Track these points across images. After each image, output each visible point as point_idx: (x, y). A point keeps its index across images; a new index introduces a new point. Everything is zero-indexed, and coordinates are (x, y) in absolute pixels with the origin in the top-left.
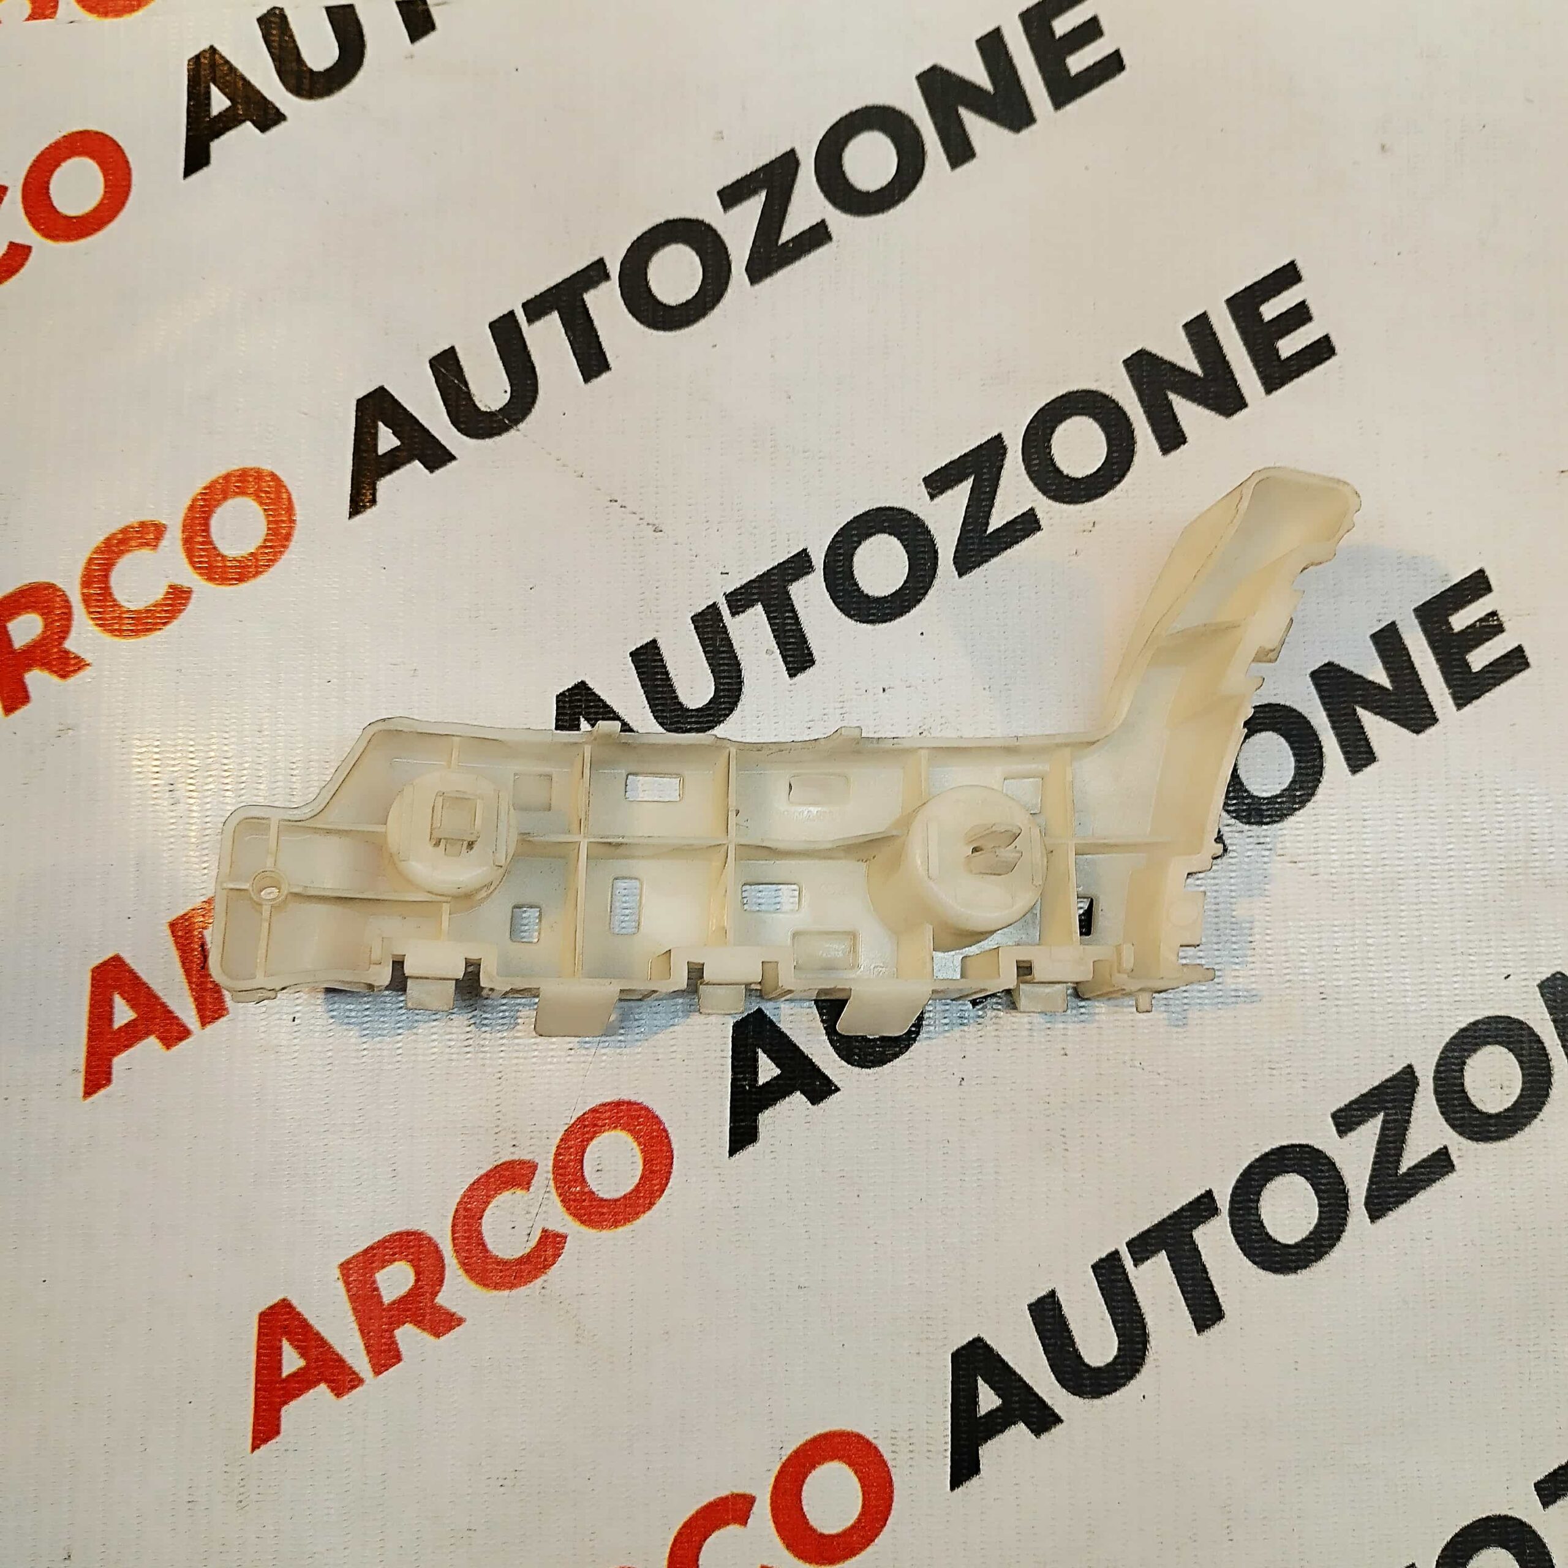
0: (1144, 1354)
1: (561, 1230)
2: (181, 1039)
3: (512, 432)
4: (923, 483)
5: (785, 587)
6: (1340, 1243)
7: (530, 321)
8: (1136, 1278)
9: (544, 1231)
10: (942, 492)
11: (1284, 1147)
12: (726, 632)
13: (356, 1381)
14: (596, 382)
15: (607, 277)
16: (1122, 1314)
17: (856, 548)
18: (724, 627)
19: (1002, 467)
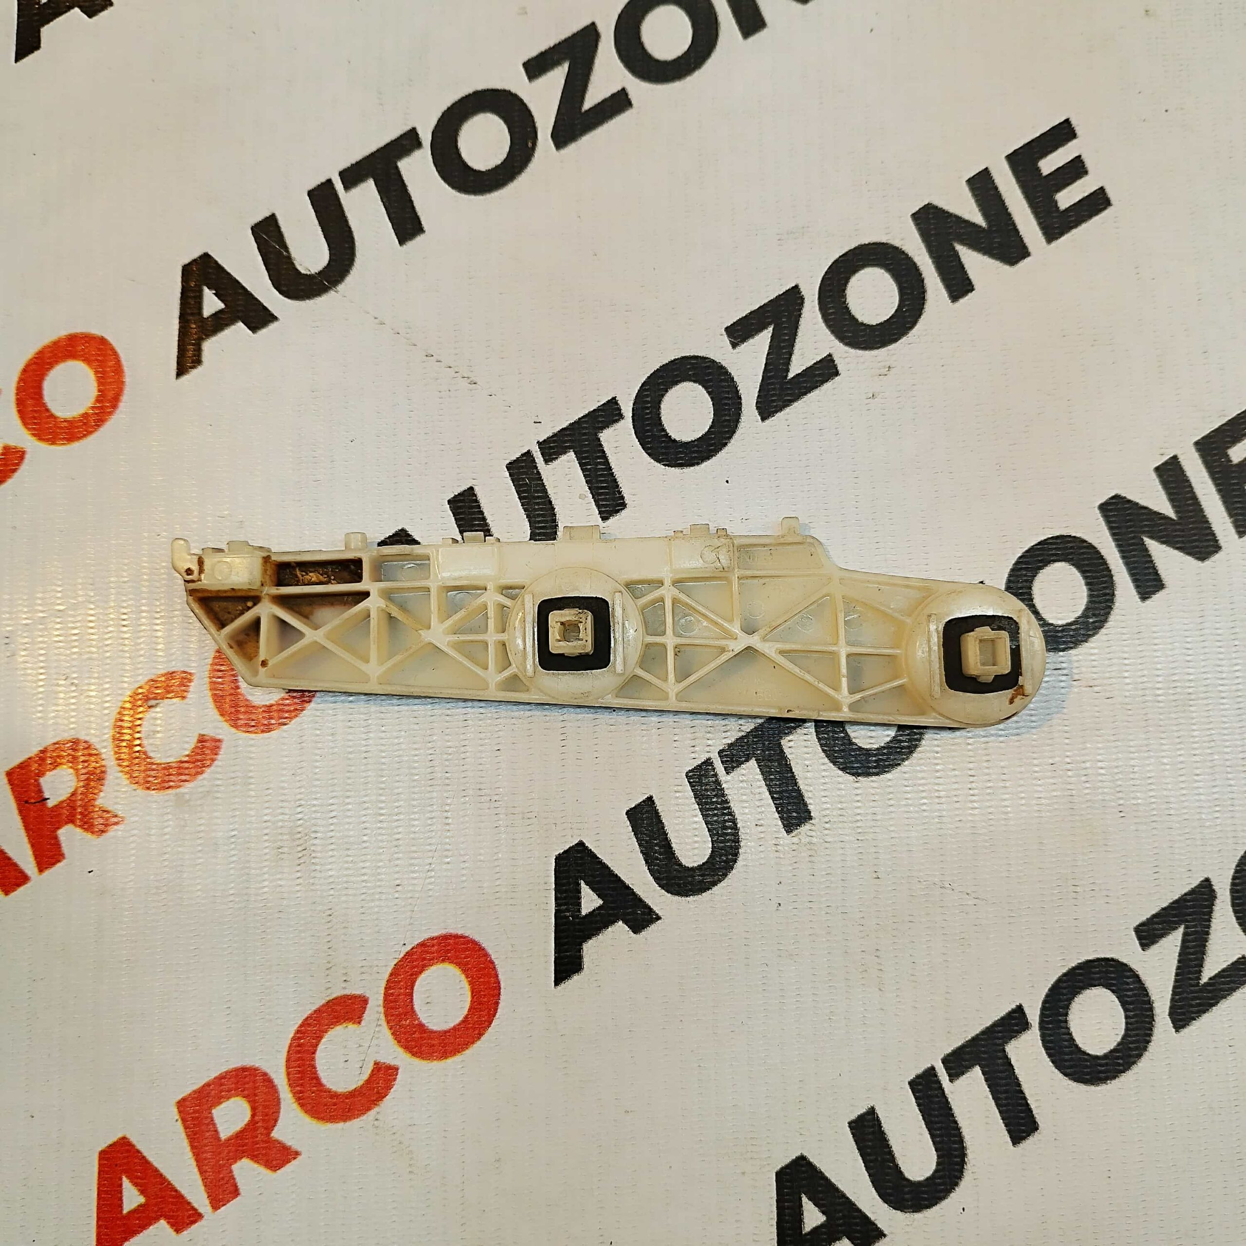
0: (963, 1168)
1: (393, 1062)
2: (19, 885)
3: (332, 293)
4: (724, 333)
5: (596, 435)
6: (1147, 1053)
7: (347, 188)
8: (952, 1093)
9: (376, 1063)
10: (743, 340)
11: (1090, 961)
12: (540, 479)
13: (196, 1216)
14: (411, 245)
15: (419, 145)
16: (939, 1129)
17: (663, 396)
18: (539, 473)
19: (800, 315)
